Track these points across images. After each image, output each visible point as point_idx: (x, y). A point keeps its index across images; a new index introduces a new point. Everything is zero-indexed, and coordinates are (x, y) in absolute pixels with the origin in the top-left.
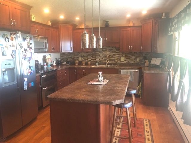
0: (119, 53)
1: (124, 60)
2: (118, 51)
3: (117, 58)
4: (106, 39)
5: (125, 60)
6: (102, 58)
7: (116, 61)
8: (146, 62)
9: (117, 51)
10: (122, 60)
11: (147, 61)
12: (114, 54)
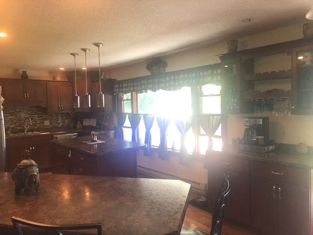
0: (41, 115)
1: (48, 124)
2: (40, 112)
3: (38, 122)
4: (26, 95)
5: (50, 124)
6: (15, 124)
7: (38, 125)
8: (77, 124)
9: (38, 112)
10: (45, 124)
11: (79, 123)
12: (34, 117)
